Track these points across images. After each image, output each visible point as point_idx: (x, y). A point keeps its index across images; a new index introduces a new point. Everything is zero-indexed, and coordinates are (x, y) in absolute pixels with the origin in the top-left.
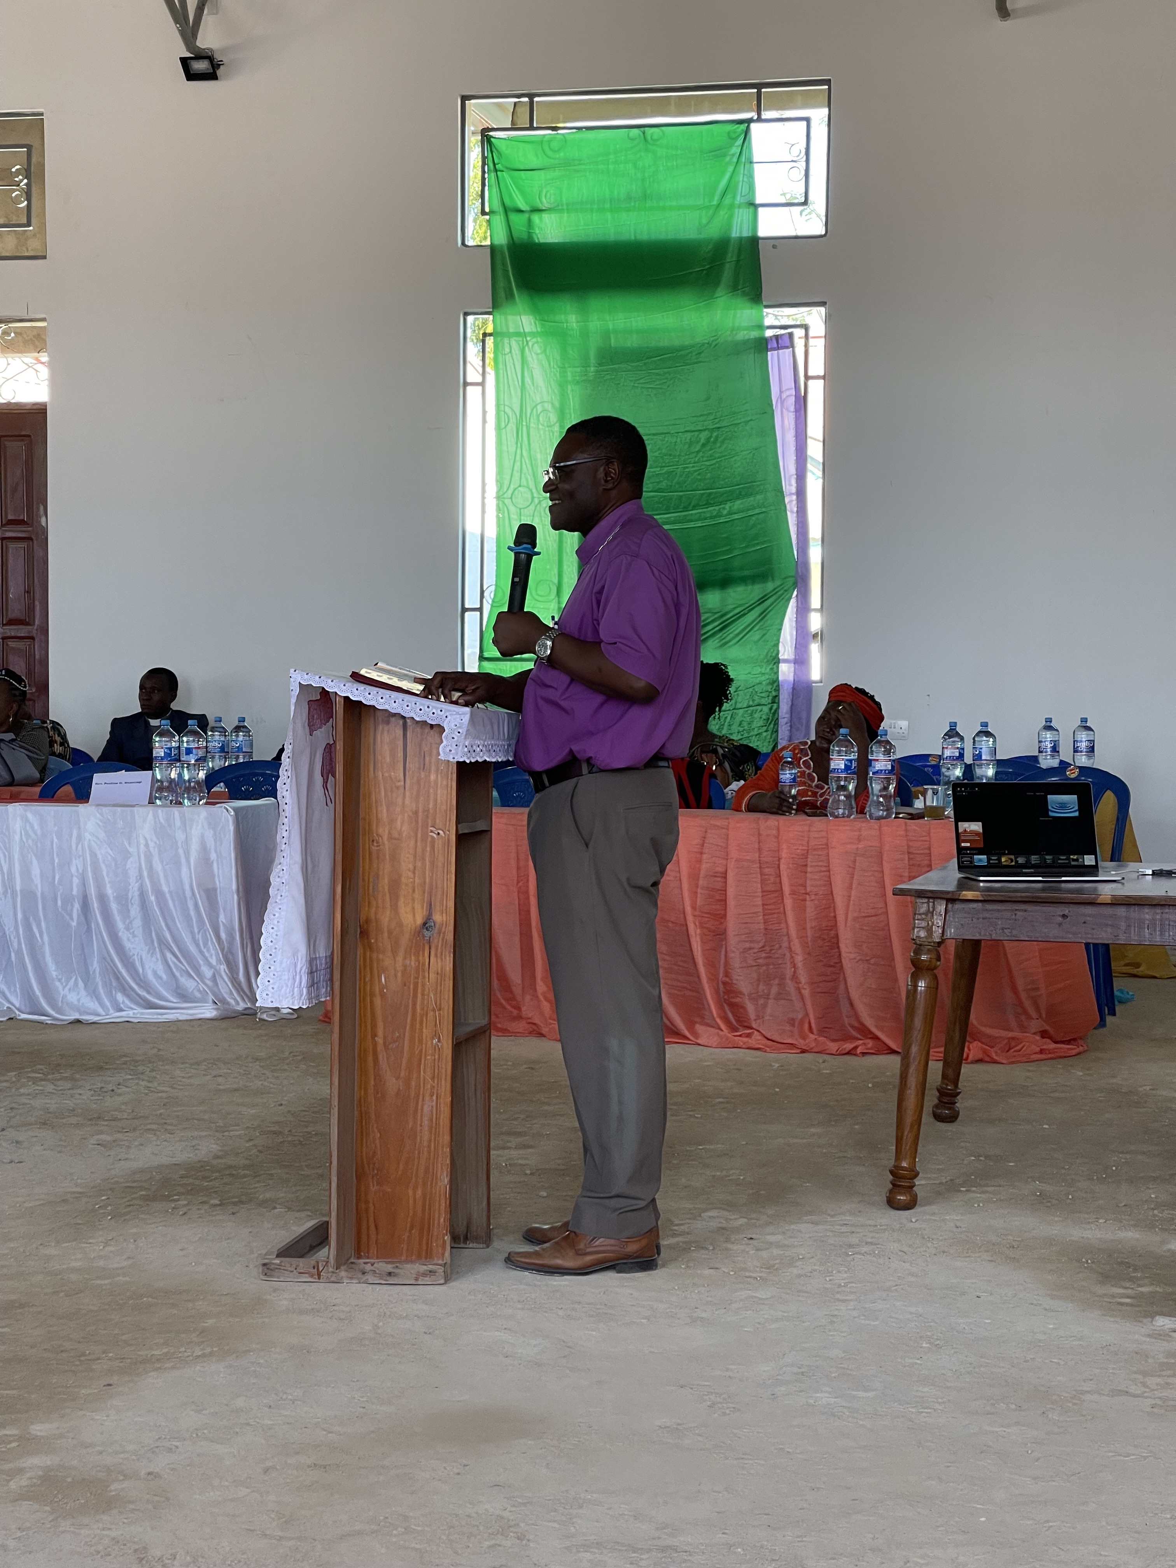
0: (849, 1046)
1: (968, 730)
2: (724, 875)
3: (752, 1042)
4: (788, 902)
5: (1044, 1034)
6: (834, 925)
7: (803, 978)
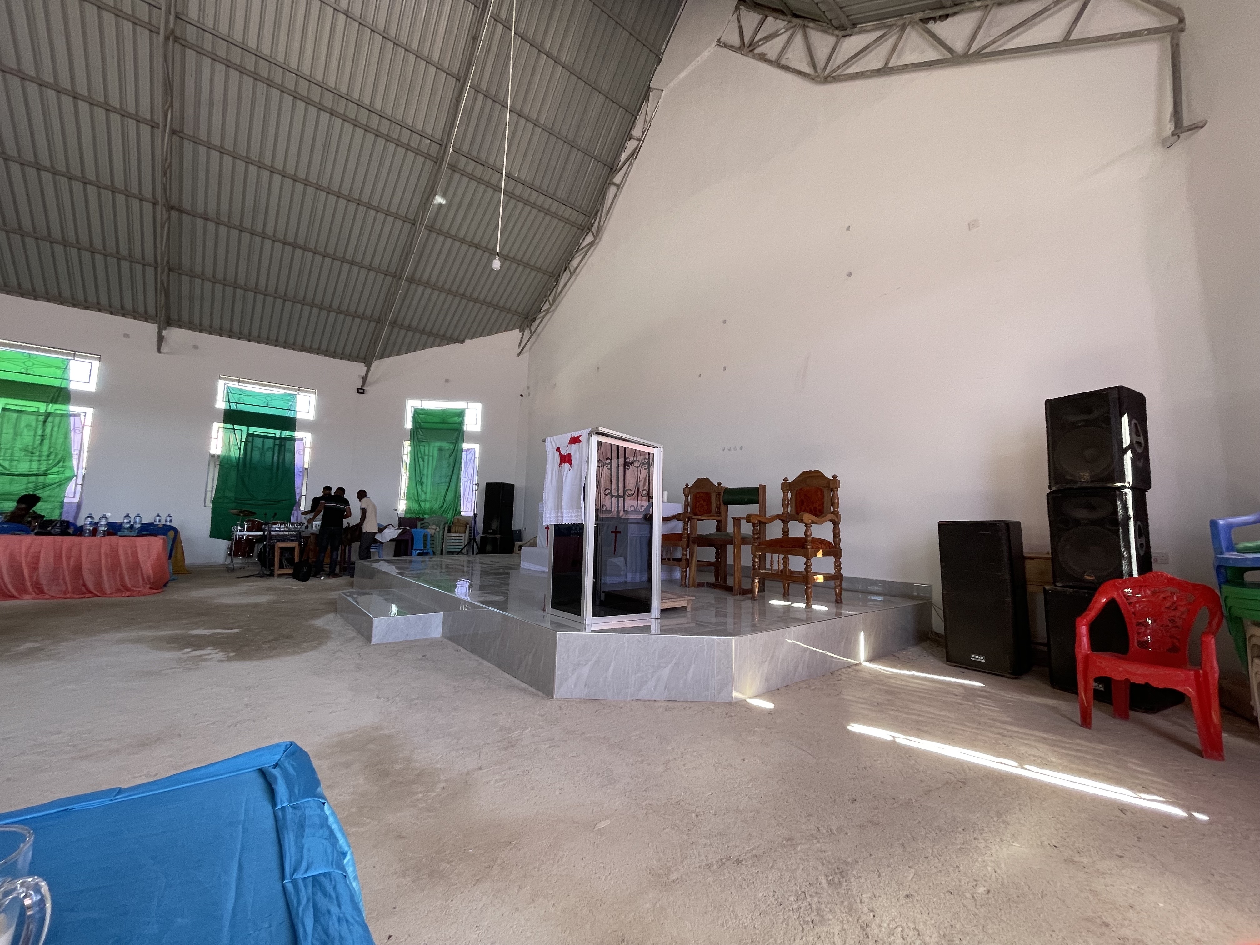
0: (82, 596)
1: (132, 516)
2: (39, 552)
3: (45, 597)
4: (64, 559)
5: (151, 588)
6: (81, 564)
7: (67, 579)
